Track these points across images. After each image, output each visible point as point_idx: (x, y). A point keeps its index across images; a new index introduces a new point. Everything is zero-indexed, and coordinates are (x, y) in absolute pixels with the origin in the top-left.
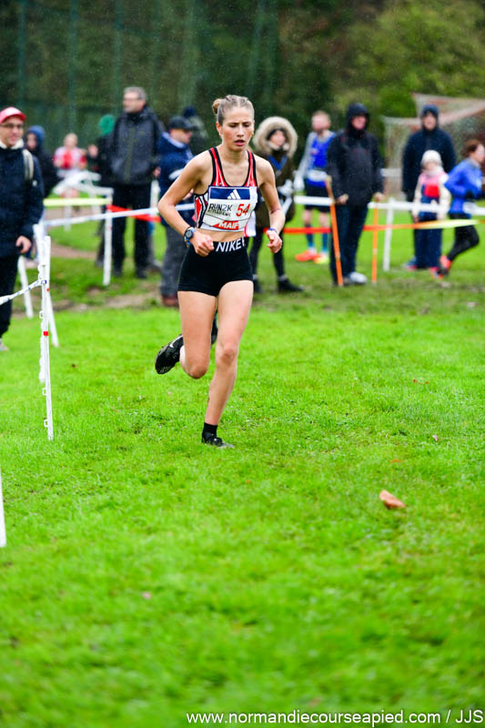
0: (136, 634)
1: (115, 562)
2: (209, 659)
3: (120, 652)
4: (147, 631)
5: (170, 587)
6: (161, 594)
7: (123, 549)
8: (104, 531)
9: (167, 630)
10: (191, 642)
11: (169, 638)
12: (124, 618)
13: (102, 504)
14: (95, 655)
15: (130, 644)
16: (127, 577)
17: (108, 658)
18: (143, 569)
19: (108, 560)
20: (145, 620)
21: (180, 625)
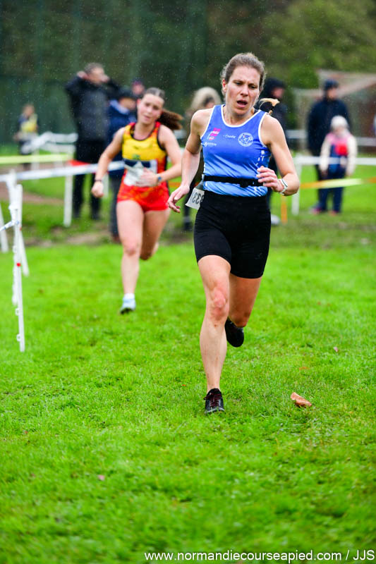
0: (93, 509)
1: (76, 451)
2: (151, 528)
3: (80, 524)
4: (102, 506)
5: (121, 471)
6: (113, 476)
7: (82, 440)
8: (66, 425)
9: (117, 507)
10: (137, 515)
11: (119, 512)
12: (83, 496)
13: (64, 403)
14: (60, 526)
15: (88, 517)
16: (85, 463)
17: (70, 528)
19: (70, 448)
20: (99, 498)
21: (128, 501)
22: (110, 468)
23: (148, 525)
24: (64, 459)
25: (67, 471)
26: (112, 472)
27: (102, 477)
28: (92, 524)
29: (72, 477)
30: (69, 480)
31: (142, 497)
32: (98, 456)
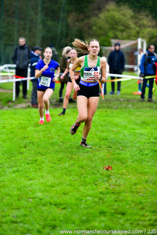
0: (27, 213)
1: (20, 190)
2: (50, 220)
3: (22, 218)
4: (31, 211)
5: (38, 197)
6: (35, 199)
7: (22, 185)
8: (16, 179)
9: (37, 211)
10: (45, 215)
11: (38, 214)
12: (23, 207)
13: (15, 171)
14: (14, 219)
15: (25, 216)
16: (23, 194)
17: (18, 220)
18: (29, 192)
19: (17, 188)
20: (30, 208)
22: (34, 196)
23: (49, 218)
24: (15, 193)
25: (17, 198)
26: (34, 198)
27: (30, 200)
28: (27, 218)
29: (19, 200)
30: (17, 201)
31: (46, 208)
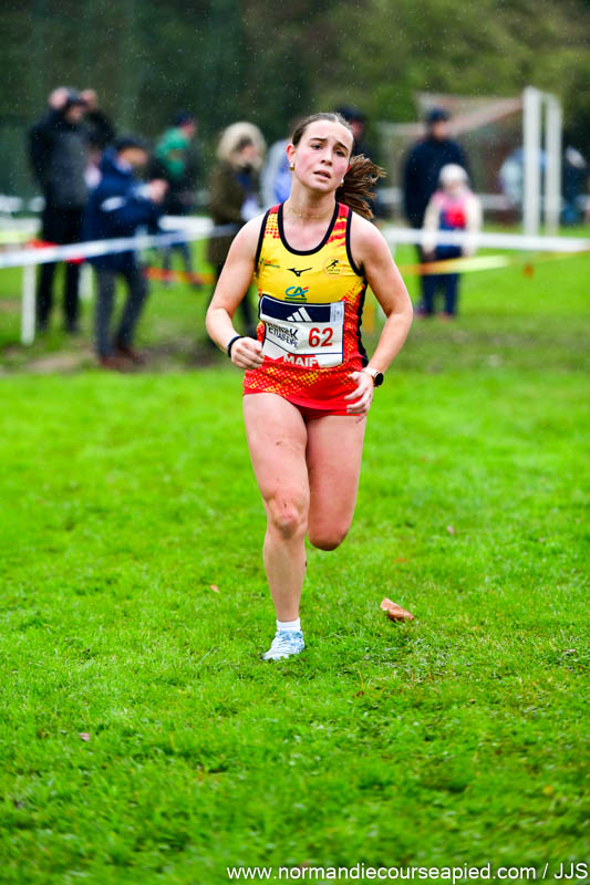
1: (43, 696)
3: (53, 809)
4: (86, 781)
5: (116, 726)
6: (102, 734)
7: (54, 678)
8: (29, 656)
9: (111, 780)
10: (142, 796)
11: (114, 790)
12: (56, 765)
13: (26, 621)
14: (21, 814)
15: (65, 798)
16: (59, 714)
17: (38, 817)
19: (35, 691)
21: (128, 773)
22: (99, 721)
23: (158, 810)
24: (27, 709)
25: (31, 728)
26: (101, 728)
27: (86, 736)
28: (72, 809)
29: (39, 736)
30: (34, 742)
31: (149, 766)
32: (80, 702)
